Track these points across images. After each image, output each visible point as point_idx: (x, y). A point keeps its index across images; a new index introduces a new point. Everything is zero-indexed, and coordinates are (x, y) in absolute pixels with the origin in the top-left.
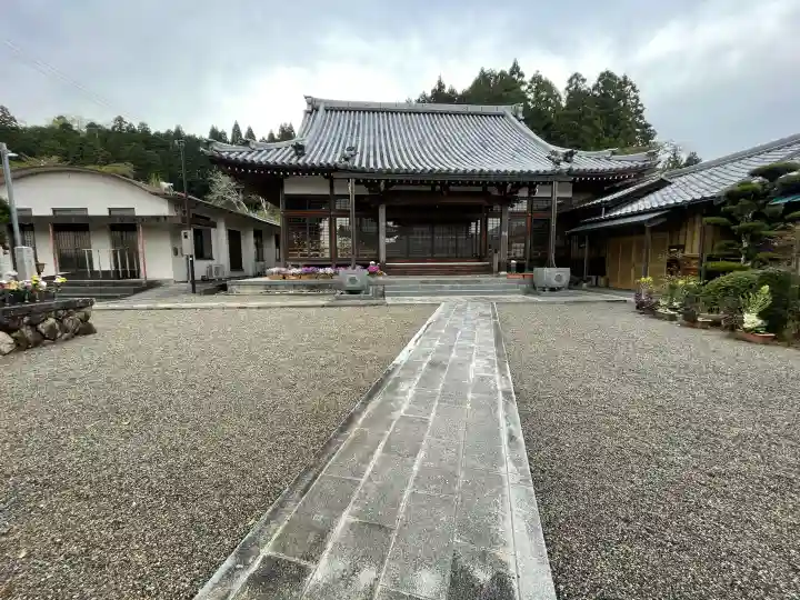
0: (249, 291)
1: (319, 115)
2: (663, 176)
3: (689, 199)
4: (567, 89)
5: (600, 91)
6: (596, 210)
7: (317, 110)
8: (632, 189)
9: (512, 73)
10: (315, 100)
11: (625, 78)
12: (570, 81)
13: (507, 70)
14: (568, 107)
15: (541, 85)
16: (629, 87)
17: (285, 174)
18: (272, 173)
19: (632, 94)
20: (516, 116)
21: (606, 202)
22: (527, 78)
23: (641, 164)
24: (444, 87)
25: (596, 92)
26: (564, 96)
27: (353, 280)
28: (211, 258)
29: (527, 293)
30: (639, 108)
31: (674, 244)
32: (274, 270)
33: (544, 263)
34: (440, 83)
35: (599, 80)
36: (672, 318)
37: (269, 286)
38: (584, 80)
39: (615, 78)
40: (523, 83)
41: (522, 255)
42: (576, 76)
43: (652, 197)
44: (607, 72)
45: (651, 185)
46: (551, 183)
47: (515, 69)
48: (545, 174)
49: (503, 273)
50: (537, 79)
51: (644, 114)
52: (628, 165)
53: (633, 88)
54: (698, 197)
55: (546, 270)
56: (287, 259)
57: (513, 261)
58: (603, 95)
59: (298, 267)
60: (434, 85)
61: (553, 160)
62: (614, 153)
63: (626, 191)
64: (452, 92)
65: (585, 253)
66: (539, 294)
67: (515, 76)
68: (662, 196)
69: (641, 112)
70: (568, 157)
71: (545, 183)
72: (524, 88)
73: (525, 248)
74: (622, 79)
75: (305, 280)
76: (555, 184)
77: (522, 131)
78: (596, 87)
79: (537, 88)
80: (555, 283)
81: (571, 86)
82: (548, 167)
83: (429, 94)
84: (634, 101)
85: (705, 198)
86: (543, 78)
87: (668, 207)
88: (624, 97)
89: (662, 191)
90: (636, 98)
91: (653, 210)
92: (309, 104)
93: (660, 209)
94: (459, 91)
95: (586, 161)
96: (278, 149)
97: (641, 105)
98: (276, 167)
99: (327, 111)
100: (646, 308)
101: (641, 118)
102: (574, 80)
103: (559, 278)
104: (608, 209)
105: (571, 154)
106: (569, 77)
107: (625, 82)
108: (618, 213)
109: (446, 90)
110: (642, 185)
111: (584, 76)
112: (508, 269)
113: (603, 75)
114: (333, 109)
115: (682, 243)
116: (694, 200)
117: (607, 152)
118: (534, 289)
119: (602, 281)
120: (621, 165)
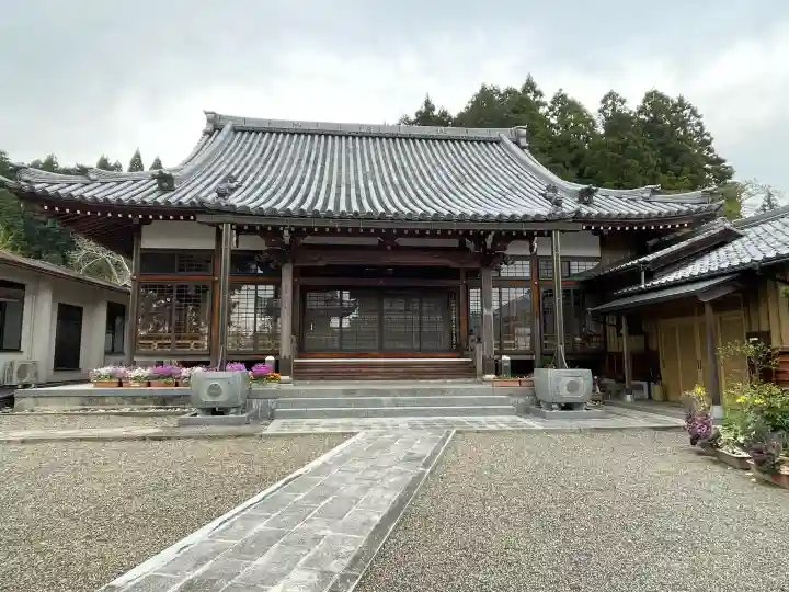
0: (53, 408)
1: (221, 138)
2: (728, 225)
3: (759, 257)
4: (601, 111)
5: (647, 115)
6: (632, 276)
7: (220, 130)
8: (684, 244)
9: (525, 90)
10: (221, 117)
11: (681, 99)
12: (604, 101)
13: (519, 88)
14: (606, 134)
15: (566, 105)
16: (687, 111)
17: (146, 217)
18: (125, 216)
19: (694, 121)
20: (517, 143)
21: (645, 263)
22: (548, 98)
23: (696, 207)
24: (433, 109)
25: (643, 117)
26: (599, 120)
27: (215, 391)
28: (17, 350)
29: (525, 411)
30: (705, 137)
31: (754, 330)
32: (104, 371)
33: (549, 360)
34: (427, 103)
35: (645, 101)
36: (742, 464)
37: (90, 398)
38: (623, 101)
39: (667, 100)
40: (540, 104)
41: (528, 347)
42: (611, 95)
43: (714, 255)
44: (655, 92)
45: (711, 238)
46: (550, 234)
47: (530, 86)
48: (537, 219)
49: (488, 377)
50: (560, 99)
51: (713, 145)
52: (675, 208)
53: (694, 112)
54: (771, 254)
55: (551, 373)
56: (133, 353)
57: (505, 358)
58: (653, 120)
59: (145, 366)
60: (420, 106)
61: (550, 199)
62: (654, 192)
63: (675, 247)
64: (444, 114)
65: (624, 344)
66: (543, 416)
67: (531, 95)
68: (727, 252)
69: (709, 143)
70: (585, 197)
71: (540, 234)
72: (543, 110)
73: (532, 335)
74: (677, 101)
75: (156, 389)
76: (557, 236)
77: (524, 163)
78: (642, 110)
79: (560, 110)
80: (566, 396)
81: (605, 108)
82: (543, 209)
83: (413, 117)
84: (698, 129)
85: (783, 257)
86: (569, 97)
87: (732, 271)
88: (684, 124)
89: (729, 247)
90: (699, 124)
91: (711, 276)
92: (209, 121)
93: (720, 273)
94: (454, 114)
95: (613, 203)
96: (135, 181)
97: (708, 135)
98: (133, 208)
99: (236, 132)
100: (706, 444)
101: (710, 151)
102: (610, 102)
103: (572, 387)
104: (650, 276)
105: (589, 193)
106: (602, 97)
107: (681, 104)
108: (663, 280)
109: (436, 113)
110: (697, 238)
111: (622, 96)
112: (497, 370)
113: (649, 96)
114: (244, 129)
115: (764, 328)
116: (767, 259)
117: (644, 191)
118: (536, 405)
119: (656, 390)
120: (665, 209)
